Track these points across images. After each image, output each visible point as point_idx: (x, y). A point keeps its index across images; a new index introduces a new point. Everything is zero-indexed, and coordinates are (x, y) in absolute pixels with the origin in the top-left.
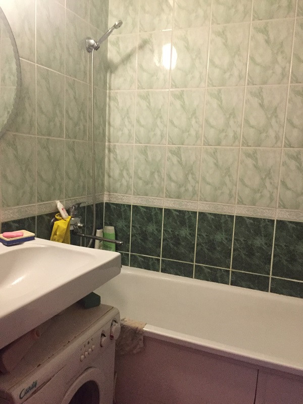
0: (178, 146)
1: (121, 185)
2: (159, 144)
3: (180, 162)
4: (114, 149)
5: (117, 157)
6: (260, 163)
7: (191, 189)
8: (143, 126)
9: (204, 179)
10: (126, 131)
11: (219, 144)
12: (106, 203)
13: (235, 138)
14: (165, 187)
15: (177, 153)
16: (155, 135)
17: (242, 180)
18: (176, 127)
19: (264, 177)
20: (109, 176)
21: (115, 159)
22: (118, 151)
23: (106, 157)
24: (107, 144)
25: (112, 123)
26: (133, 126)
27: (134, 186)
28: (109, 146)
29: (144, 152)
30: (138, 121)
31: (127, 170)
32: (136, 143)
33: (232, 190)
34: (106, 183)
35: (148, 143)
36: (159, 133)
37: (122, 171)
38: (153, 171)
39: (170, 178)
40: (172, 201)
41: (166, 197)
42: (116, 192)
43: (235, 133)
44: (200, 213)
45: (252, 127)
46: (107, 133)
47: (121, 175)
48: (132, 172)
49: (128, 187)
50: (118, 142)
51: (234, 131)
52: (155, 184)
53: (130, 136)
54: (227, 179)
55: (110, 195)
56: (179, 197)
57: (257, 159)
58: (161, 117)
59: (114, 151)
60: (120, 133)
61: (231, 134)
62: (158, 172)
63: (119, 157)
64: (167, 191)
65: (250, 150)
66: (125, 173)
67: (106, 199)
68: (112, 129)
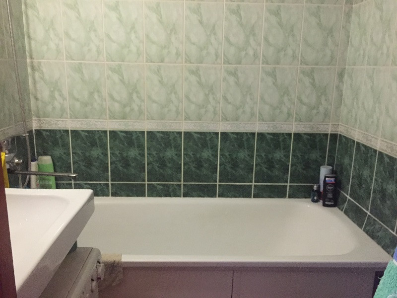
0: (119, 63)
1: (54, 108)
2: (96, 61)
3: (122, 81)
4: (39, 67)
5: (44, 76)
6: (203, 80)
7: (136, 108)
8: (73, 40)
9: (149, 97)
10: (53, 46)
11: (162, 61)
12: (35, 130)
13: (178, 54)
14: (107, 107)
15: (118, 71)
16: (90, 50)
17: (187, 97)
18: (114, 42)
19: (207, 93)
20: (36, 99)
21: (42, 79)
22: (44, 70)
23: (30, 76)
24: (28, 60)
25: (32, 35)
26: (61, 39)
27: (70, 109)
28: (32, 63)
29: (79, 69)
30: (67, 34)
31: (60, 91)
32: (67, 59)
33: (179, 106)
34: (33, 108)
35: (83, 60)
36: (94, 49)
37: (52, 92)
38: (92, 91)
39: (112, 98)
40: (118, 122)
41: (110, 118)
42: (48, 117)
43: (177, 49)
44: (149, 133)
45: (194, 44)
46: (27, 48)
47: (52, 97)
48: (66, 93)
49: (63, 110)
50: (43, 58)
51: (176, 48)
52: (96, 105)
53: (58, 51)
54: (173, 97)
55: (40, 120)
56: (124, 118)
57: (200, 75)
58: (95, 31)
59: (40, 69)
60: (45, 48)
61: (174, 51)
62: (98, 91)
63: (47, 77)
64: (110, 112)
65: (193, 66)
66: (57, 95)
67: (35, 126)
68: (33, 43)
